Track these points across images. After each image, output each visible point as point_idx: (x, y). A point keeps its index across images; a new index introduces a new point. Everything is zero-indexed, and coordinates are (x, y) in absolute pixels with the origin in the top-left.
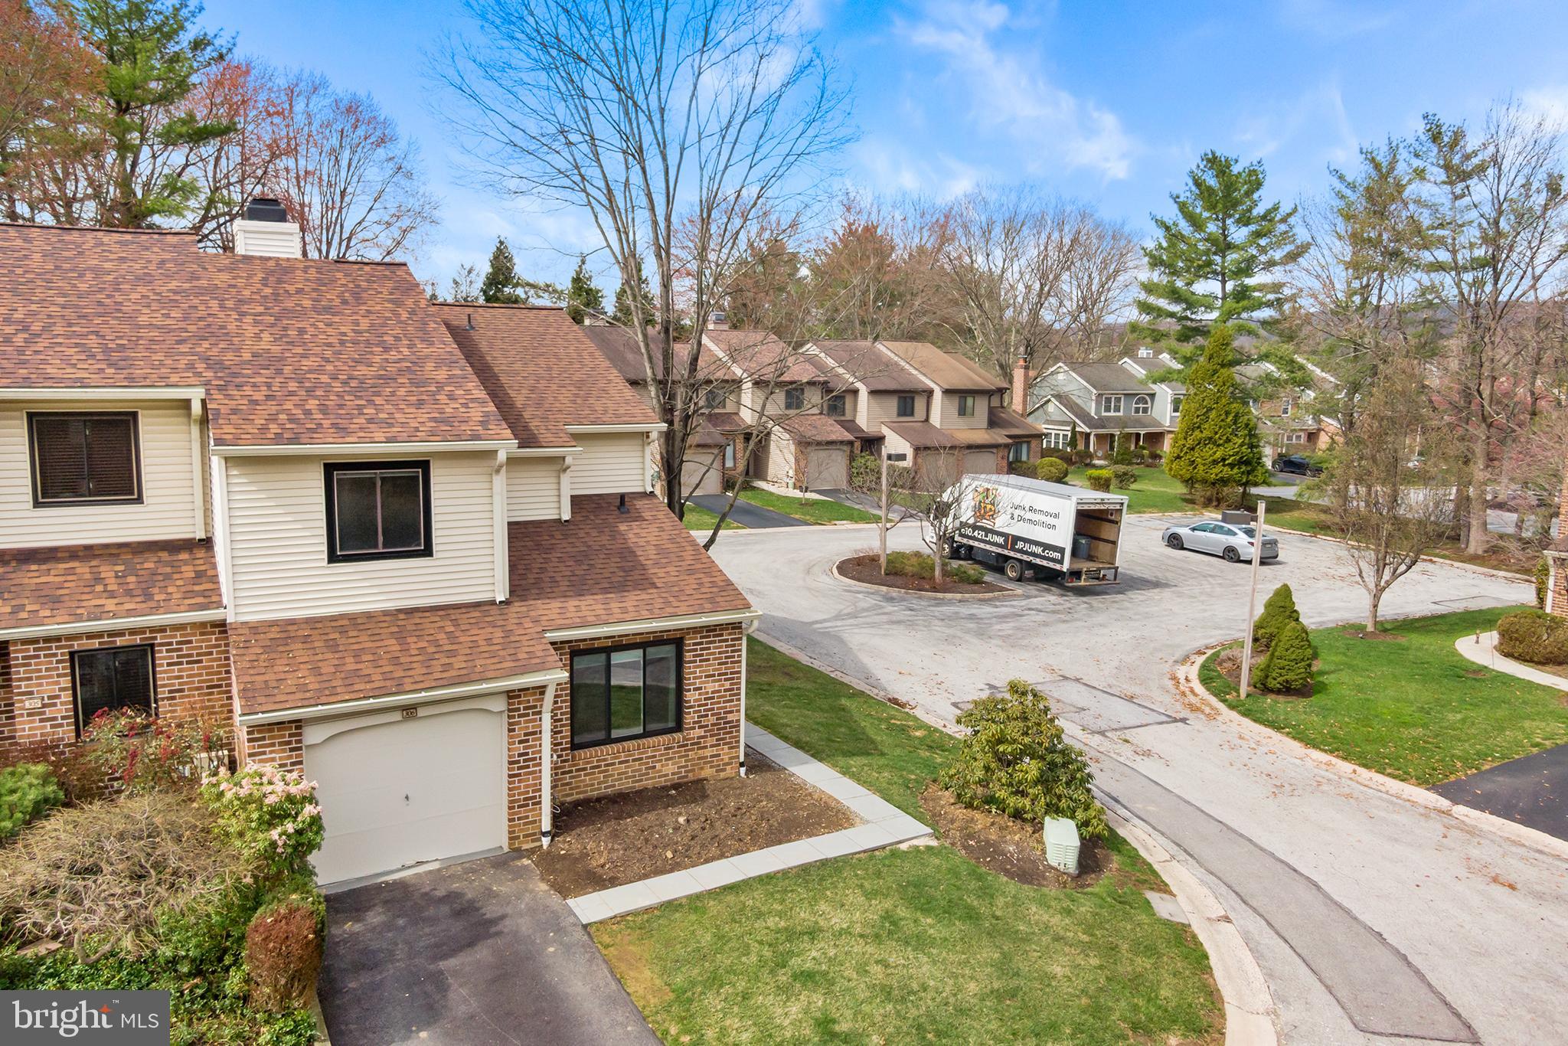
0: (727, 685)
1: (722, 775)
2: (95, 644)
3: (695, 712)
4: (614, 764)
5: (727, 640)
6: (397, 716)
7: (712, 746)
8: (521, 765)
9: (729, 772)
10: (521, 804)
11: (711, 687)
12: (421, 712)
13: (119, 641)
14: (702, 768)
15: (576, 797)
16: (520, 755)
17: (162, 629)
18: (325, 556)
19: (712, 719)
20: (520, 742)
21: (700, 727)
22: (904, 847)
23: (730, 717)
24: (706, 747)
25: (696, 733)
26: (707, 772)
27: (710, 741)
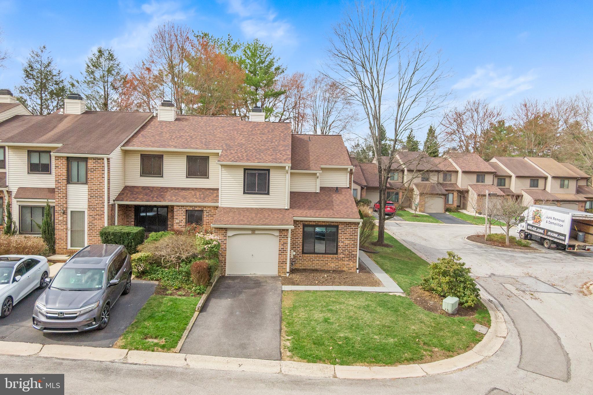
0: (353, 242)
1: (350, 271)
2: (191, 209)
3: (341, 249)
4: (315, 260)
5: (353, 228)
6: (250, 232)
7: (347, 261)
8: (282, 251)
9: (353, 270)
10: (282, 263)
11: (347, 242)
12: (256, 232)
13: (196, 209)
14: (343, 267)
15: (303, 268)
16: (282, 249)
17: (205, 207)
18: (243, 192)
19: (347, 253)
20: (282, 245)
21: (343, 254)
22: (391, 294)
23: (353, 253)
24: (345, 261)
25: (342, 256)
26: (345, 269)
27: (346, 259)
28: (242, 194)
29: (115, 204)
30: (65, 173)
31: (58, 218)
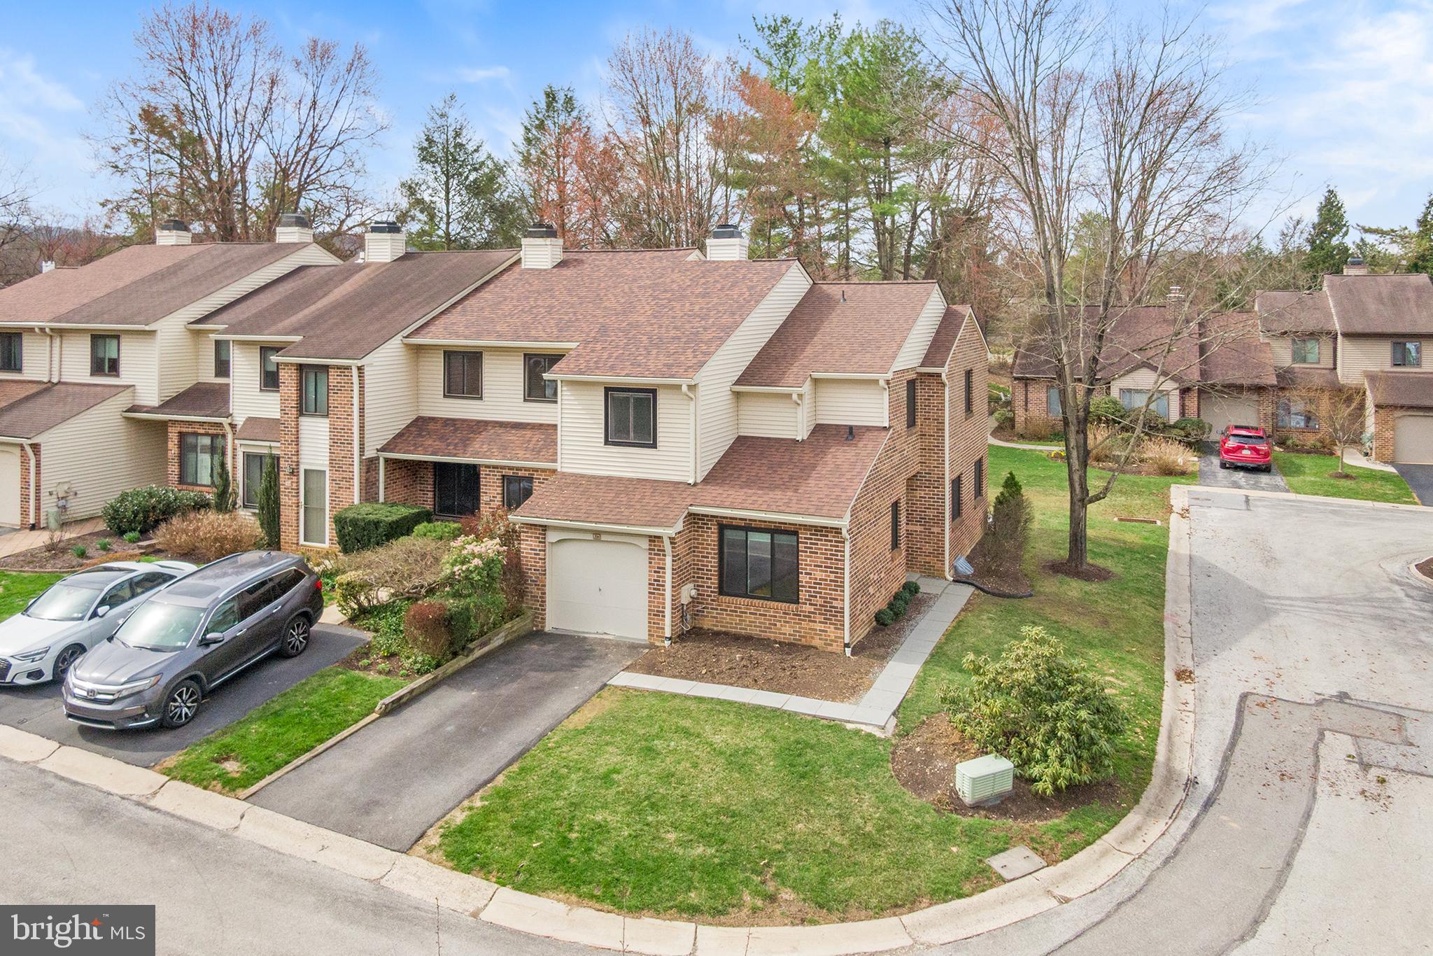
0: (832, 576)
2: (511, 473)
3: (806, 591)
4: (746, 613)
5: (831, 541)
6: (590, 537)
7: (820, 622)
9: (835, 648)
10: (656, 614)
11: (819, 575)
12: (604, 538)
13: (520, 473)
14: (812, 638)
16: (655, 580)
17: (536, 470)
18: (603, 440)
19: (821, 601)
20: (655, 572)
21: (810, 604)
23: (835, 603)
24: (815, 622)
25: (808, 608)
26: (816, 642)
27: (819, 618)
28: (602, 445)
29: (377, 458)
30: (294, 397)
31: (285, 482)
